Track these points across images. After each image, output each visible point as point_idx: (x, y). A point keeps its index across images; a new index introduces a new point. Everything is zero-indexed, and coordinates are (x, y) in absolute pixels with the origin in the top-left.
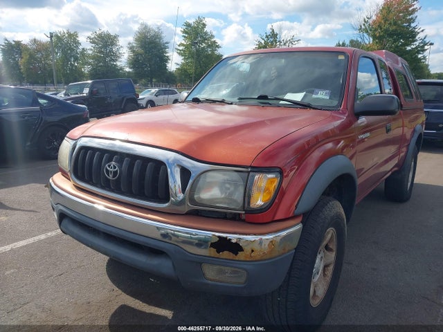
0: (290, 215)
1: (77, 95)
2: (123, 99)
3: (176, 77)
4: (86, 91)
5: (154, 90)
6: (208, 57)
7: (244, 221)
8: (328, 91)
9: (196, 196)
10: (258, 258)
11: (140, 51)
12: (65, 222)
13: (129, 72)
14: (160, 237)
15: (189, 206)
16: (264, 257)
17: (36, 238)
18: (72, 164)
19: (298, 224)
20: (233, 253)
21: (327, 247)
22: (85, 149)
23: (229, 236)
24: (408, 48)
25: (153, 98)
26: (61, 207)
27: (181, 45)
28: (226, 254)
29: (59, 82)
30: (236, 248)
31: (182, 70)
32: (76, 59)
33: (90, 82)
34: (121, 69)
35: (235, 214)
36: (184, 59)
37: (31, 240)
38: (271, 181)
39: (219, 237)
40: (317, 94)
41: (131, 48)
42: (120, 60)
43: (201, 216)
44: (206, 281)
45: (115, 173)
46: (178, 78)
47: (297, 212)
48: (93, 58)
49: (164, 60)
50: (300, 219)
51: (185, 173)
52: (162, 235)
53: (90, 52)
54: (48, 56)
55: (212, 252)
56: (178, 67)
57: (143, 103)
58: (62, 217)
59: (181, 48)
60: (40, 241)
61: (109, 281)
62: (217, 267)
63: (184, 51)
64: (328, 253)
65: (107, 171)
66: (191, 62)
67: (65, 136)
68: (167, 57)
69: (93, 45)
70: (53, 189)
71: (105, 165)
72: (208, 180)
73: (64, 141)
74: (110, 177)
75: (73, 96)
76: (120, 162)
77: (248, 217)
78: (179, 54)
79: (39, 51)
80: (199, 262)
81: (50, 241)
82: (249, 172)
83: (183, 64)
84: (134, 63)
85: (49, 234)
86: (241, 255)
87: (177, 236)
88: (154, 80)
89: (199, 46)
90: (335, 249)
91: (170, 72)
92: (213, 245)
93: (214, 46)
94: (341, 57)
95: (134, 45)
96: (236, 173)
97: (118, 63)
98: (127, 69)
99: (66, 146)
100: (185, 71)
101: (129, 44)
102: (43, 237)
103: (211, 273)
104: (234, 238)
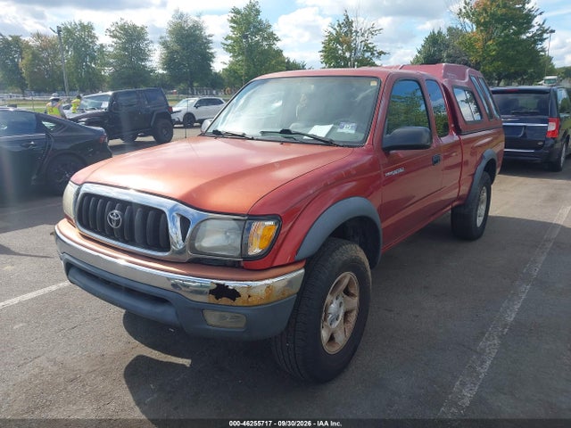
0: (288, 262)
1: (94, 111)
2: (153, 113)
3: (223, 80)
4: (105, 105)
5: (194, 100)
6: (264, 53)
7: (243, 268)
8: (354, 124)
9: (196, 245)
10: (255, 303)
11: (176, 47)
12: (72, 271)
13: (163, 75)
14: (171, 288)
15: (189, 255)
16: (262, 302)
17: (46, 290)
18: (77, 210)
19: (300, 269)
20: (231, 299)
21: (347, 292)
22: (88, 196)
23: (227, 283)
24: (524, 37)
25: (193, 110)
26: (67, 257)
27: (228, 38)
28: (224, 301)
29: (72, 89)
30: (234, 294)
31: (231, 71)
32: (93, 59)
33: (110, 93)
34: (152, 71)
35: (234, 261)
36: (233, 56)
37: (40, 292)
38: (270, 228)
39: (217, 284)
40: (342, 128)
41: (165, 44)
42: (151, 58)
43: (203, 264)
44: (207, 327)
45: (118, 222)
46: (226, 81)
47: (298, 257)
48: (115, 56)
49: (207, 58)
50: (303, 264)
51: (185, 222)
52: (173, 285)
53: (111, 49)
54: (56, 54)
55: (212, 299)
56: (226, 67)
57: (180, 117)
58: (69, 267)
59: (229, 42)
60: (51, 293)
61: (126, 333)
62: (217, 313)
63: (233, 46)
64: (348, 298)
65: (110, 219)
66: (242, 61)
67: (69, 179)
68: (212, 54)
69: (115, 40)
70: (58, 237)
71: (108, 212)
72: (208, 227)
73: (69, 185)
74: (114, 226)
75: (88, 112)
76: (122, 210)
77: (245, 265)
78: (227, 50)
79: (43, 48)
80: (200, 309)
81: (61, 293)
82: (245, 220)
83: (232, 63)
84: (169, 62)
85: (61, 285)
86: (238, 301)
87: (188, 286)
88: (195, 84)
89: (252, 39)
90: (357, 293)
91: (216, 74)
92: (212, 292)
93: (272, 37)
94: (374, 84)
95: (168, 39)
96: (233, 222)
97: (148, 64)
98: (161, 71)
99: (70, 190)
100: (235, 72)
101: (161, 38)
102: (54, 288)
103: (212, 319)
104: (231, 284)
